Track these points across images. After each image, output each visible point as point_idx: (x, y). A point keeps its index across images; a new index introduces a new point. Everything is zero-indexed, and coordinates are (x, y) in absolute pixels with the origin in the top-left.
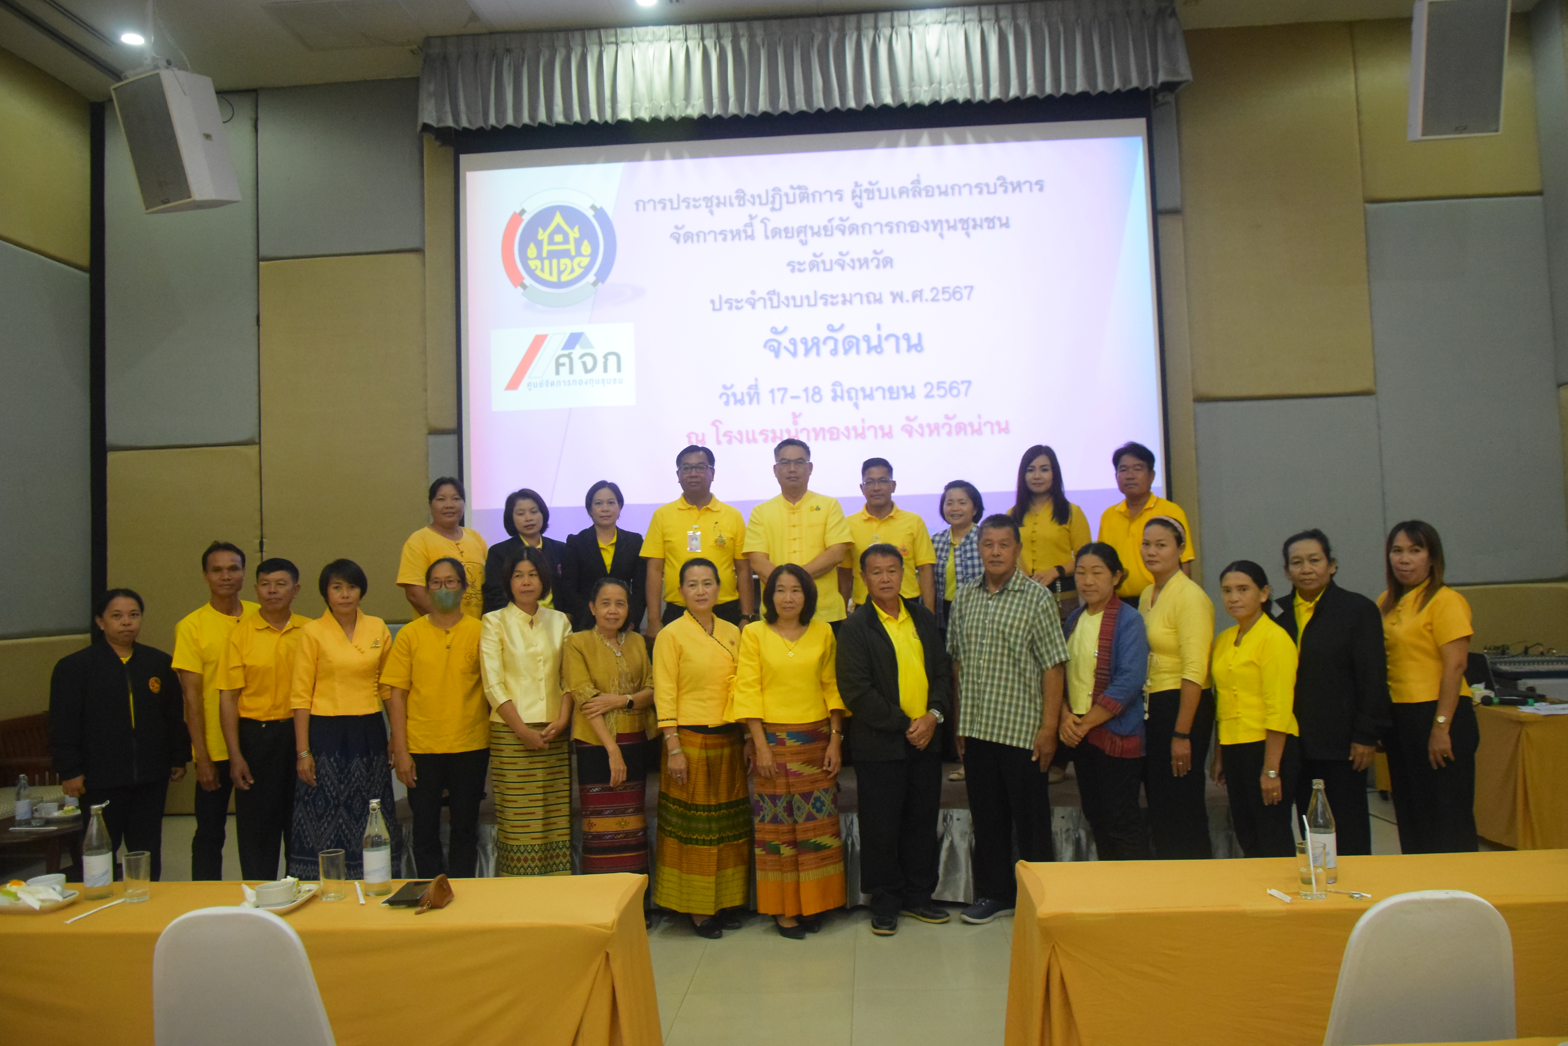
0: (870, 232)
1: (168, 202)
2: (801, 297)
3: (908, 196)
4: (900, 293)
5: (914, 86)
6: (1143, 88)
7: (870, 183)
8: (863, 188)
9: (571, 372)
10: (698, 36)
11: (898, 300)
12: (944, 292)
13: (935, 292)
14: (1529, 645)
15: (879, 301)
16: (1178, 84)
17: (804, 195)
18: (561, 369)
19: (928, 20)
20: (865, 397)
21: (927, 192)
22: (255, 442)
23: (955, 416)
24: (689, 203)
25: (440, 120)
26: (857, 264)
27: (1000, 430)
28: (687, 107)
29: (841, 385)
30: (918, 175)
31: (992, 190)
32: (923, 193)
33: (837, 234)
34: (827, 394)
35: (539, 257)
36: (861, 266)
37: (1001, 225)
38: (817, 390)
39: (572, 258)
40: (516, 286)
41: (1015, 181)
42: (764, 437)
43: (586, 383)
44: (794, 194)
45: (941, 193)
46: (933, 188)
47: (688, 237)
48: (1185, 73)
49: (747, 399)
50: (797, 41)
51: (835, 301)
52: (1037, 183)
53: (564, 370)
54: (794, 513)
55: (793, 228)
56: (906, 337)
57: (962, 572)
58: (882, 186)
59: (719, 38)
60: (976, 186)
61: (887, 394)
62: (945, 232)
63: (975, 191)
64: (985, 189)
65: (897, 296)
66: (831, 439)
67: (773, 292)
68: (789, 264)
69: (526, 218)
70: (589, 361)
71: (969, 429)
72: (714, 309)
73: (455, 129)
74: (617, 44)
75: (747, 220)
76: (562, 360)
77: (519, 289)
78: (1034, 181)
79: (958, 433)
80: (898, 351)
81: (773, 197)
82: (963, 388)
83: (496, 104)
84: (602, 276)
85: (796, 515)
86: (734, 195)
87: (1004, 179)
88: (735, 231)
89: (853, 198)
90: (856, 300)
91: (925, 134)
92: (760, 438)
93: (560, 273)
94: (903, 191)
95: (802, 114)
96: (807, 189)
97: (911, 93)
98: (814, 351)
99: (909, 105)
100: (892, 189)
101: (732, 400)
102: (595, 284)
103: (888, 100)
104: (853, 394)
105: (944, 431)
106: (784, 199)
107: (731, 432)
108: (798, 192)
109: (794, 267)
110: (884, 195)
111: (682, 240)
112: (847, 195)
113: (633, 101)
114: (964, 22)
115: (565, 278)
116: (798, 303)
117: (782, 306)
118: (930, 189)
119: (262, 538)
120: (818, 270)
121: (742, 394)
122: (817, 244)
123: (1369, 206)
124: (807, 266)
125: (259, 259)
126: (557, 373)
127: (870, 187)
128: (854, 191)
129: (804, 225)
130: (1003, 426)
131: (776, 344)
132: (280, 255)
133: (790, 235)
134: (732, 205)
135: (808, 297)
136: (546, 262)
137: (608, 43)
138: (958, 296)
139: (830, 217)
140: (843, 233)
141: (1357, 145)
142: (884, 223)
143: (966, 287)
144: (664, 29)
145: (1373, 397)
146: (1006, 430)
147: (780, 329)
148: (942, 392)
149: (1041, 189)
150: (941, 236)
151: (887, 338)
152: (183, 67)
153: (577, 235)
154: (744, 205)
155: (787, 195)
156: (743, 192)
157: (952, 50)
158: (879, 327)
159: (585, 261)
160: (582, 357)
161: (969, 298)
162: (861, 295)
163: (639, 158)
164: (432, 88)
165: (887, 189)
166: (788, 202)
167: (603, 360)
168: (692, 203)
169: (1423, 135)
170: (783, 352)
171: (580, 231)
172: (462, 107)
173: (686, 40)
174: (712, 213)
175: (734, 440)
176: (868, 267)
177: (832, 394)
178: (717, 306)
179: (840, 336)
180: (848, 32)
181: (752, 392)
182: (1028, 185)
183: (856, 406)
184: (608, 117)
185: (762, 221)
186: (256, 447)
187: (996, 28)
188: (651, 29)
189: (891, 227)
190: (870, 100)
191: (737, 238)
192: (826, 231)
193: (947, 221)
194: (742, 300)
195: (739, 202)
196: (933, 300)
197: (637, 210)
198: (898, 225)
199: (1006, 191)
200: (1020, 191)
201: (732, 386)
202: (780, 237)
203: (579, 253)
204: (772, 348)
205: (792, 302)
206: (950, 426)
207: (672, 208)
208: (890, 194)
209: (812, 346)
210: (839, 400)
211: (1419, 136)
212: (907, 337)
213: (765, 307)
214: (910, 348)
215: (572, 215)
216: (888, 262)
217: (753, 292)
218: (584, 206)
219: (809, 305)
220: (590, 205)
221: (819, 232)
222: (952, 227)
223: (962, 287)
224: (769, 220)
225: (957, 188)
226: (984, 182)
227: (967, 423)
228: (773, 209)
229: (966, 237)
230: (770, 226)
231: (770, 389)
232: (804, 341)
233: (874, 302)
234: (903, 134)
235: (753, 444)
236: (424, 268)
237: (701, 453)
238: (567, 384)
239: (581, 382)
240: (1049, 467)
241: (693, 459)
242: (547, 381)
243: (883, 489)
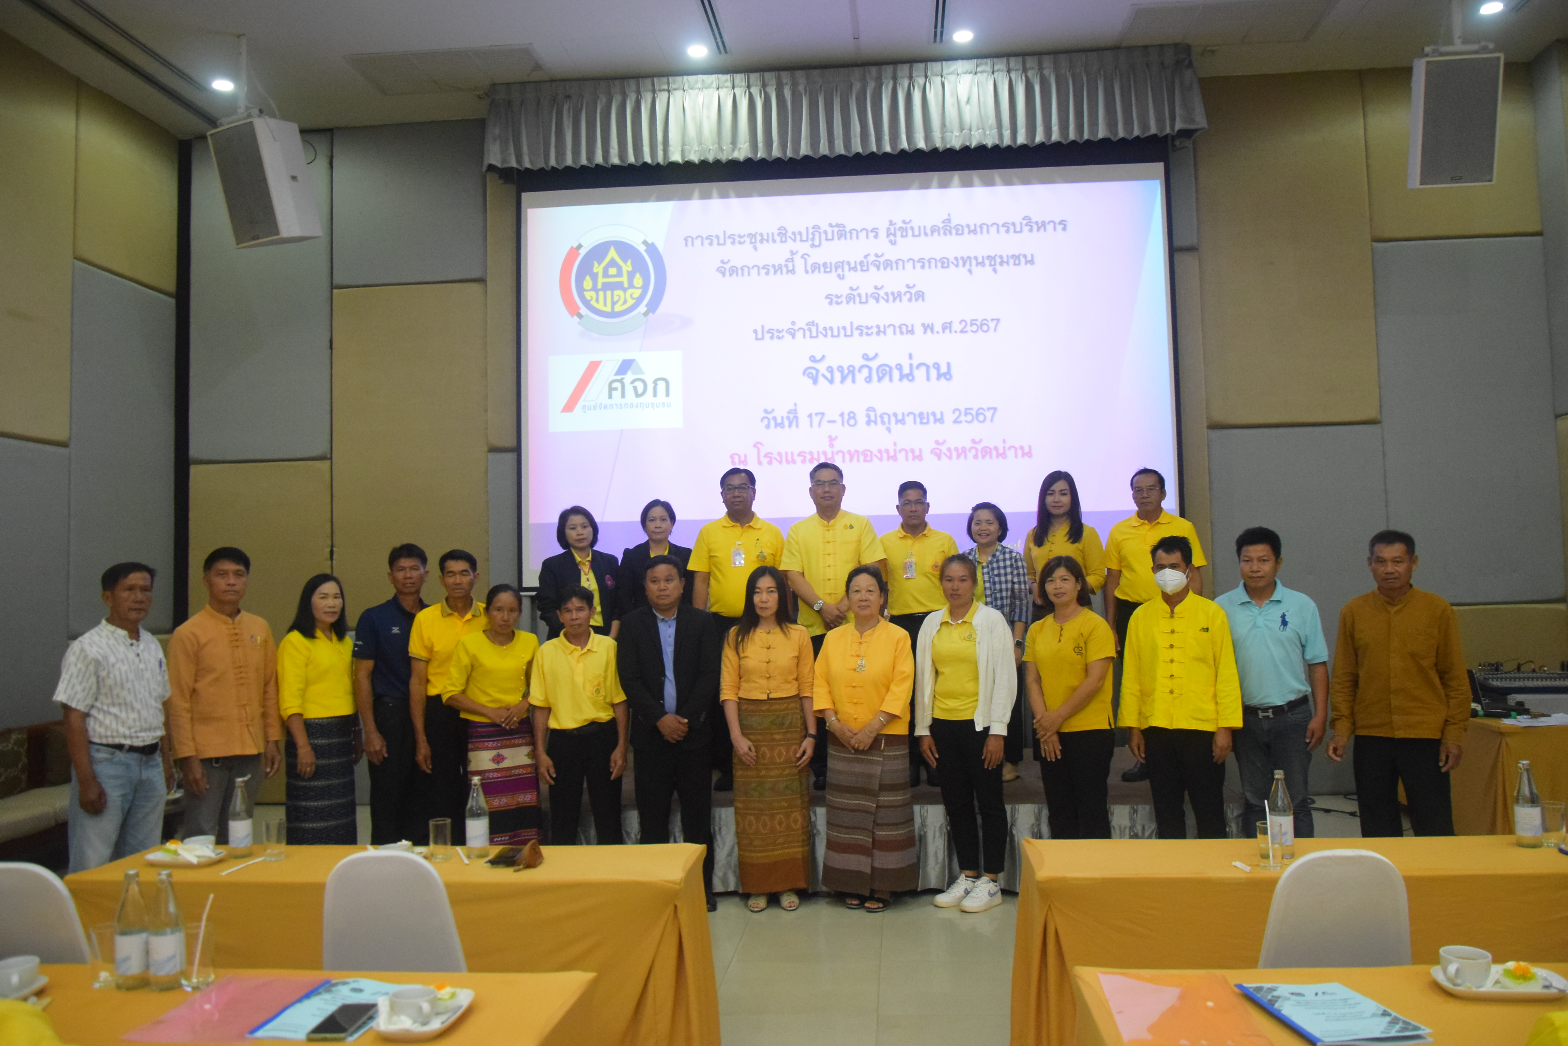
0: (904, 268)
1: (258, 238)
2: (838, 327)
3: (939, 234)
4: (930, 325)
5: (946, 132)
6: (1161, 135)
7: (904, 222)
8: (897, 227)
9: (623, 396)
10: (744, 84)
11: (929, 331)
12: (972, 325)
13: (964, 324)
14: (1521, 663)
15: (911, 332)
16: (1196, 130)
17: (842, 232)
18: (614, 393)
19: (959, 71)
20: (897, 422)
21: (957, 230)
22: (327, 457)
23: (981, 441)
24: (734, 239)
25: (504, 161)
26: (891, 298)
27: (1024, 455)
28: (733, 150)
29: (874, 410)
30: (949, 215)
31: (1018, 229)
32: (954, 232)
33: (873, 269)
34: (862, 418)
35: (594, 288)
36: (894, 300)
37: (1027, 262)
38: (852, 415)
39: (625, 290)
40: (572, 316)
41: (1040, 221)
42: (802, 458)
43: (637, 407)
44: (833, 232)
45: (970, 232)
46: (962, 227)
47: (734, 271)
48: (1201, 121)
49: (786, 422)
50: (837, 90)
51: (870, 332)
52: (1060, 223)
53: (617, 394)
54: (828, 531)
55: (831, 263)
56: (936, 366)
57: (991, 588)
58: (915, 225)
59: (764, 86)
60: (1003, 226)
61: (918, 420)
62: (974, 268)
63: (1003, 230)
64: (1012, 229)
65: (928, 328)
66: (865, 461)
67: (812, 323)
68: (827, 297)
69: (583, 252)
70: (640, 386)
71: (994, 453)
72: (757, 339)
73: (517, 169)
74: (669, 91)
75: (789, 256)
76: (614, 385)
77: (576, 318)
78: (1057, 221)
79: (984, 457)
80: (928, 379)
81: (813, 234)
82: (989, 414)
83: (556, 147)
84: (653, 306)
85: (831, 532)
86: (776, 232)
87: (1030, 219)
88: (777, 265)
89: (888, 236)
90: (890, 331)
91: (956, 176)
92: (799, 459)
93: (614, 303)
94: (934, 230)
95: (841, 157)
96: (844, 227)
97: (943, 138)
98: (850, 378)
99: (941, 148)
100: (924, 227)
101: (772, 423)
102: (646, 314)
103: (921, 144)
104: (886, 418)
105: (971, 455)
106: (823, 236)
107: (771, 453)
108: (836, 229)
109: (832, 299)
110: (917, 233)
111: (727, 274)
112: (882, 233)
113: (683, 145)
114: (993, 73)
115: (618, 308)
116: (836, 333)
117: (820, 335)
118: (960, 228)
119: (332, 547)
120: (854, 303)
121: (782, 418)
122: (853, 279)
123: (1376, 245)
124: (843, 299)
125: (332, 287)
126: (610, 397)
127: (904, 226)
128: (888, 229)
129: (841, 261)
130: (1026, 450)
131: (814, 372)
133: (828, 270)
134: (774, 241)
135: (844, 328)
136: (601, 294)
137: (660, 91)
138: (985, 328)
139: (867, 253)
140: (878, 268)
141: (1366, 187)
142: (916, 259)
143: (992, 320)
144: (714, 77)
145: (1379, 426)
146: (1029, 454)
147: (818, 357)
148: (969, 418)
149: (1064, 229)
150: (970, 271)
151: (918, 367)
152: (273, 115)
153: (630, 269)
154: (786, 241)
155: (826, 232)
156: (785, 229)
157: (981, 98)
158: (911, 356)
159: (637, 293)
160: (633, 382)
161: (995, 330)
162: (894, 326)
163: (687, 197)
164: (497, 131)
165: (919, 227)
166: (827, 239)
167: (653, 385)
168: (737, 239)
169: (1421, 184)
170: (821, 379)
171: (633, 264)
172: (525, 149)
173: (733, 88)
174: (755, 248)
175: (774, 461)
176: (901, 301)
177: (866, 419)
178: (760, 336)
179: (874, 365)
180: (885, 81)
181: (791, 416)
182: (1052, 225)
183: (889, 430)
184: (660, 159)
185: (802, 257)
186: (328, 462)
187: (1024, 78)
188: (701, 77)
189: (923, 263)
190: (904, 145)
191: (779, 272)
192: (863, 266)
193: (976, 258)
194: (783, 330)
195: (781, 238)
196: (962, 331)
197: (686, 245)
198: (929, 261)
199: (1031, 230)
200: (1045, 230)
201: (773, 410)
202: (819, 272)
203: (631, 285)
204: (810, 375)
205: (829, 332)
206: (977, 449)
207: (719, 244)
208: (923, 232)
209: (848, 373)
210: (872, 424)
211: (1417, 185)
212: (937, 366)
213: (804, 337)
215: (625, 249)
216: (920, 296)
217: (793, 323)
218: (636, 240)
219: (846, 336)
220: (643, 240)
221: (855, 267)
222: (980, 263)
223: (989, 319)
224: (808, 255)
225: (985, 227)
226: (1010, 222)
227: (992, 447)
228: (813, 246)
229: (993, 273)
230: (810, 262)
231: (808, 414)
232: (840, 369)
233: (907, 333)
234: (936, 176)
235: (791, 465)
236: (486, 297)
237: (743, 474)
238: (619, 407)
239: (632, 406)
240: (1068, 492)
241: (736, 480)
242: (601, 404)
243: (916, 511)
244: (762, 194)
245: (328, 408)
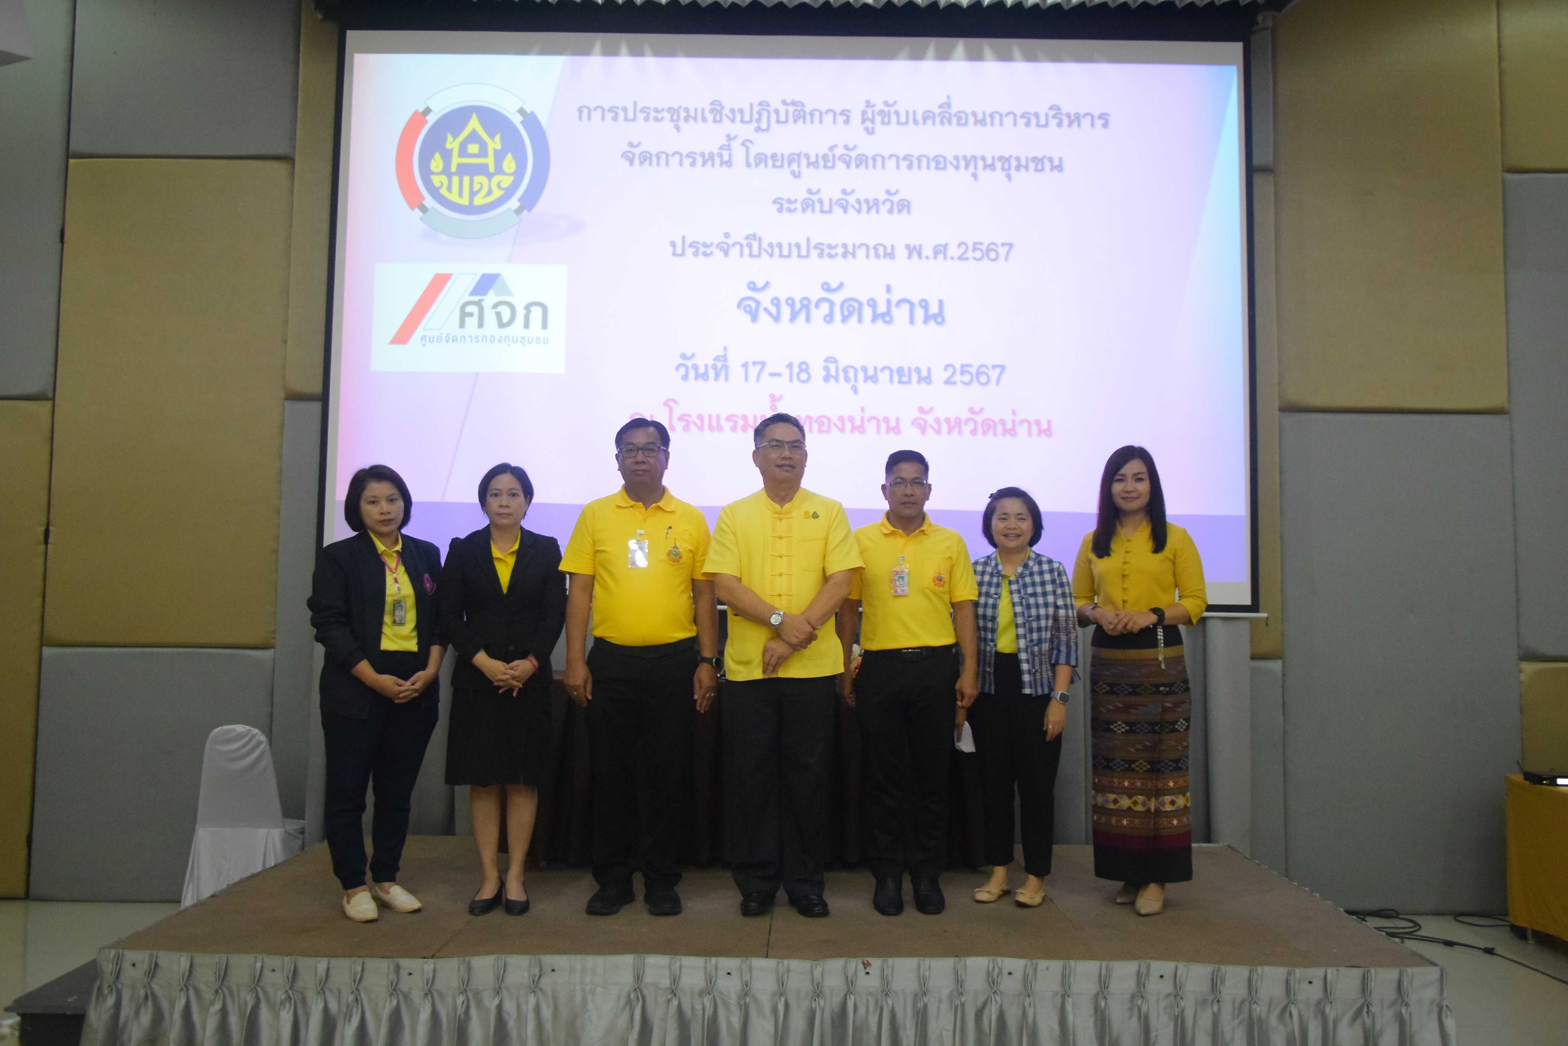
0: (883, 167)
2: (790, 245)
3: (934, 123)
4: (918, 247)
7: (886, 104)
8: (876, 109)
9: (481, 325)
11: (915, 255)
13: (963, 248)
15: (891, 255)
17: (799, 113)
18: (467, 319)
20: (867, 379)
21: (959, 119)
22: (49, 396)
23: (982, 410)
24: (648, 114)
26: (864, 207)
27: (1040, 432)
29: (836, 361)
30: (948, 97)
31: (1043, 122)
32: (954, 120)
33: (840, 165)
34: (817, 372)
35: (446, 171)
36: (869, 210)
37: (1053, 168)
38: (804, 367)
39: (490, 176)
40: (412, 208)
41: (1072, 112)
42: (732, 424)
43: (500, 341)
44: (787, 111)
45: (976, 122)
46: (967, 115)
47: (646, 158)
49: (711, 373)
51: (833, 252)
52: (1100, 117)
53: (471, 322)
54: (780, 519)
55: (782, 155)
56: (923, 304)
57: (1023, 613)
58: (901, 108)
60: (1022, 116)
61: (896, 377)
62: (980, 172)
63: (1021, 122)
64: (1034, 121)
65: (914, 251)
67: (754, 236)
68: (775, 202)
69: (431, 119)
70: (506, 312)
71: (1000, 428)
72: (675, 254)
75: (724, 141)
76: (469, 309)
77: (417, 212)
78: (1096, 114)
79: (985, 433)
80: (912, 321)
81: (759, 113)
82: (994, 374)
84: (529, 201)
85: (784, 522)
86: (708, 107)
87: (1059, 109)
88: (707, 153)
89: (863, 121)
91: (960, 45)
92: (727, 426)
93: (473, 194)
94: (928, 116)
96: (803, 105)
98: (803, 316)
100: (914, 112)
101: (692, 373)
102: (518, 211)
104: (851, 374)
105: (967, 429)
106: (773, 117)
107: (689, 416)
108: (791, 109)
109: (782, 205)
110: (903, 119)
111: (637, 161)
112: (856, 117)
115: (479, 201)
116: (785, 252)
117: (764, 254)
118: (963, 116)
119: (48, 525)
121: (706, 366)
122: (813, 178)
123: (1509, 176)
124: (798, 205)
125: (68, 155)
126: (462, 325)
127: (886, 109)
128: (864, 113)
129: (797, 152)
130: (1044, 426)
131: (753, 304)
132: (99, 151)
134: (704, 120)
135: (798, 246)
136: (455, 179)
138: (993, 255)
139: (833, 144)
140: (848, 165)
142: (901, 156)
143: (1003, 245)
145: (1506, 416)
146: (1047, 432)
147: (760, 285)
148: (967, 378)
149: (1105, 125)
150: (975, 176)
151: (899, 304)
153: (498, 146)
154: (720, 121)
155: (777, 112)
156: (720, 104)
158: (889, 289)
159: (507, 181)
160: (495, 306)
161: (1006, 259)
162: (868, 247)
163: (586, 52)
165: (907, 112)
166: (778, 122)
167: (525, 312)
168: (653, 114)
170: (762, 315)
171: (502, 140)
174: (678, 128)
175: (692, 426)
176: (877, 212)
177: (824, 373)
178: (679, 250)
179: (838, 298)
181: (719, 364)
182: (1089, 118)
183: (855, 389)
185: (743, 144)
186: (49, 404)
189: (910, 161)
191: (710, 163)
192: (827, 161)
193: (983, 158)
194: (712, 244)
195: (715, 117)
196: (960, 258)
197: (580, 118)
198: (919, 160)
199: (1060, 125)
200: (1079, 125)
201: (693, 355)
202: (766, 166)
203: (499, 170)
204: (748, 309)
205: (777, 251)
206: (976, 422)
207: (626, 119)
208: (911, 119)
209: (801, 309)
210: (832, 380)
212: (925, 304)
213: (741, 255)
214: (927, 319)
215: (493, 120)
216: (905, 206)
217: (727, 235)
218: (509, 108)
219: (799, 256)
220: (518, 108)
221: (817, 162)
222: (989, 166)
223: (999, 243)
224: (752, 143)
225: (997, 117)
226: (1032, 111)
227: (997, 420)
228: (758, 129)
229: (1006, 180)
230: (753, 151)
231: (743, 362)
232: (790, 302)
233: (884, 257)
234: (932, 44)
235: (717, 433)
236: (293, 182)
237: (652, 429)
238: (474, 339)
239: (493, 339)
240: (1146, 476)
241: (640, 437)
242: (448, 335)
243: (912, 495)
244: (691, 53)
245: (52, 326)
